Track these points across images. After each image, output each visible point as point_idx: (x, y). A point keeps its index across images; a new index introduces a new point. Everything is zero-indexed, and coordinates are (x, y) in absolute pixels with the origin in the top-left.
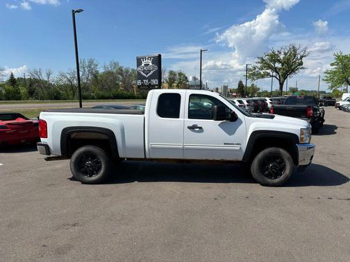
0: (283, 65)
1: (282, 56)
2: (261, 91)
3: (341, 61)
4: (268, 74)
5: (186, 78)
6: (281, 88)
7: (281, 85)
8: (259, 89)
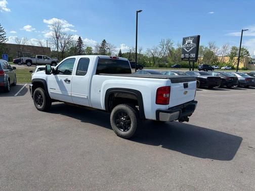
5: (248, 53)
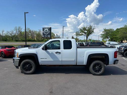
0: (87, 32)
1: (87, 29)
2: (79, 40)
3: (106, 31)
4: (83, 34)
6: (87, 39)
7: (87, 38)
8: (79, 39)
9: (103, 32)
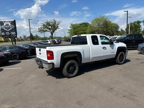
1: (51, 24)
7: (52, 34)
9: (70, 27)
